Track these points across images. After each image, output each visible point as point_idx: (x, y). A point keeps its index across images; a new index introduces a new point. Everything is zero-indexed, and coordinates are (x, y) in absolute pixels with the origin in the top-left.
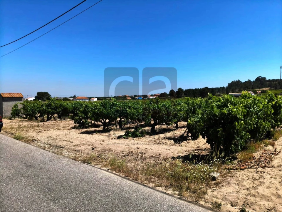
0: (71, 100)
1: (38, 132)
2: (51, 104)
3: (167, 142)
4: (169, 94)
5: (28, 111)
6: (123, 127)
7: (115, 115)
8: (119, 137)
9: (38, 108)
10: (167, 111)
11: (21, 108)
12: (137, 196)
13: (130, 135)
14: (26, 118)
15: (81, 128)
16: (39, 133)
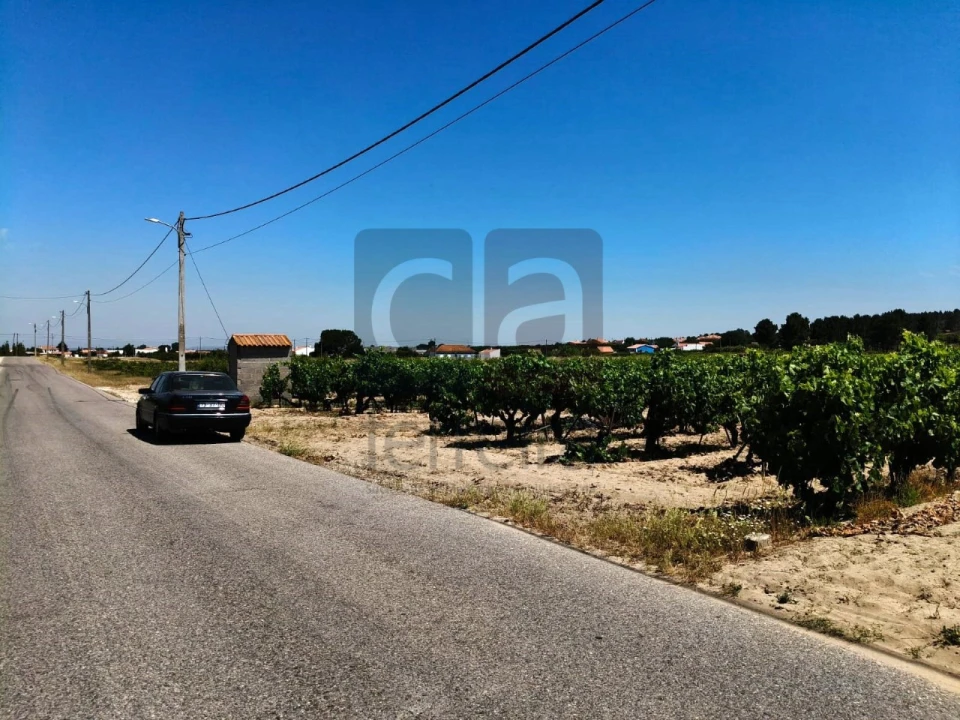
0: (421, 356)
1: (338, 441)
2: (369, 367)
3: (686, 477)
4: (754, 334)
5: (306, 385)
6: (564, 435)
7: (539, 398)
8: (550, 460)
9: (332, 376)
10: (697, 389)
11: (288, 378)
12: (560, 567)
13: (580, 455)
14: (299, 405)
15: (447, 434)
16: (339, 444)
